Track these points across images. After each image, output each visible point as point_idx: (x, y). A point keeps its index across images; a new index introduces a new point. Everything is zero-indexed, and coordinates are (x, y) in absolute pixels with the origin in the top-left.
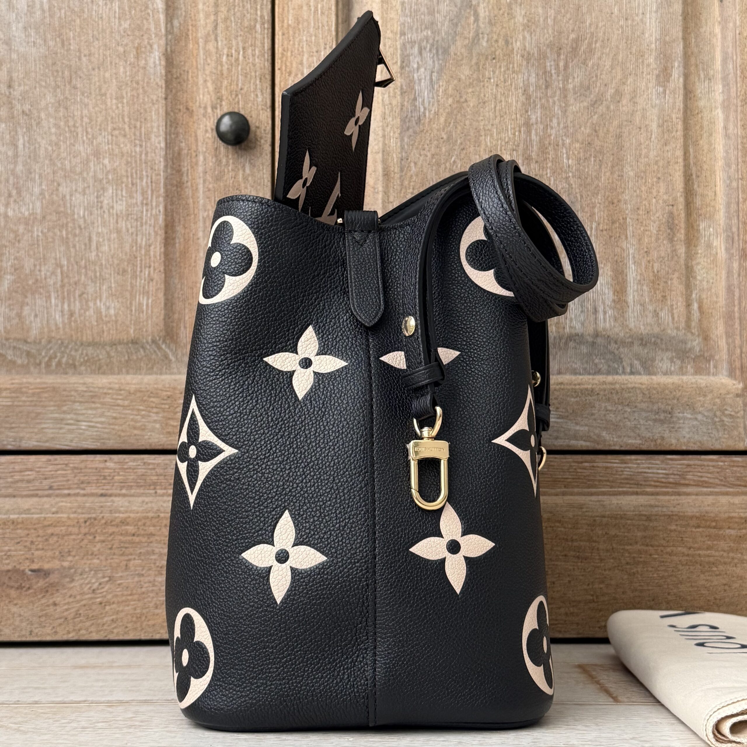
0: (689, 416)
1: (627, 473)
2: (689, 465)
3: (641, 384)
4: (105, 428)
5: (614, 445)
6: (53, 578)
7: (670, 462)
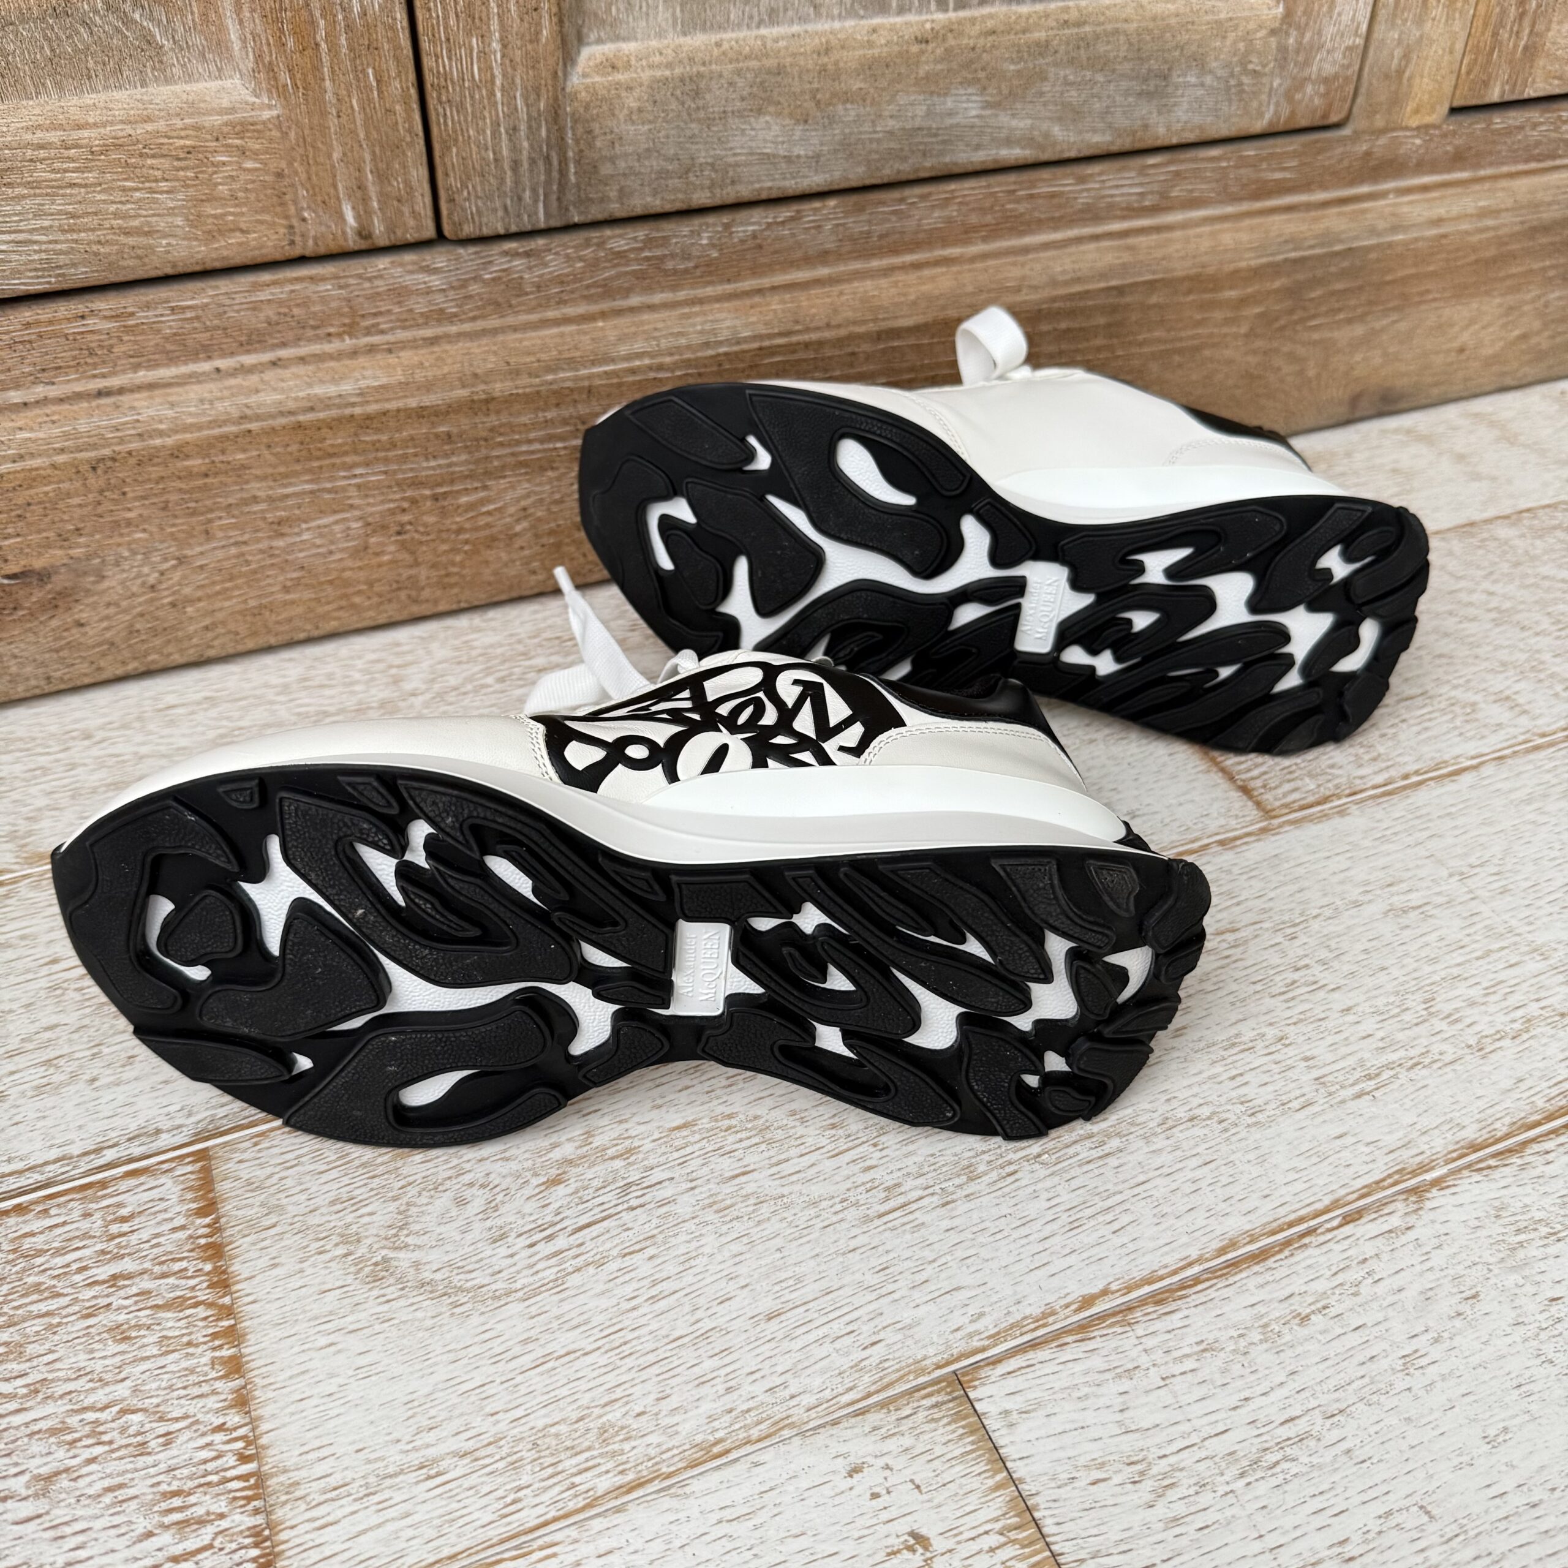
0: (1193, 80)
1: (1083, 199)
2: (1177, 174)
3: (1126, 21)
4: (56, 242)
5: (1069, 150)
6: (60, 581)
7: (1152, 171)
